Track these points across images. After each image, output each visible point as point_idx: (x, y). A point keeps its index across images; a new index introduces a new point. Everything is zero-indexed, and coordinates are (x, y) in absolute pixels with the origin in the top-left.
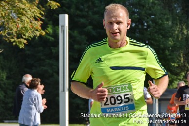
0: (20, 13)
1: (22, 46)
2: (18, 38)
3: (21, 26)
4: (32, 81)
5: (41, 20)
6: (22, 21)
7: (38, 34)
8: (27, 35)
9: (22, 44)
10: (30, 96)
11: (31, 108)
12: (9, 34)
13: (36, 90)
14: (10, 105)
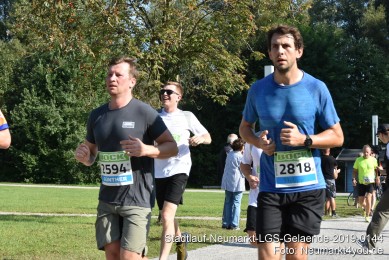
0: (221, 66)
1: (223, 103)
2: (219, 94)
3: (222, 80)
4: (235, 142)
5: (245, 73)
6: (223, 74)
7: (242, 88)
8: (229, 90)
9: (223, 100)
10: (233, 158)
11: (234, 173)
12: (209, 89)
13: (240, 153)
14: (210, 169)
